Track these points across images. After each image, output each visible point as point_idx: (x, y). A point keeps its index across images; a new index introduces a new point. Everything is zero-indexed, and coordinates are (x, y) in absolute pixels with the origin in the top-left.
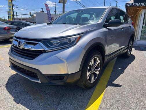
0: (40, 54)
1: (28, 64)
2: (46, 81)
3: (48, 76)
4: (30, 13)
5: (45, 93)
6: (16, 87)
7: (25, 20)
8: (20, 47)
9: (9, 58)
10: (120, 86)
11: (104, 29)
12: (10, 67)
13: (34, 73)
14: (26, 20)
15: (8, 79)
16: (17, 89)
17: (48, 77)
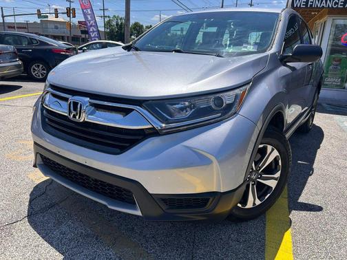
0: (140, 138)
1: (100, 163)
2: (156, 211)
3: (164, 197)
4: (39, 11)
5: (145, 236)
6: (60, 223)
7: (23, 28)
8: (74, 116)
9: (35, 143)
10: (320, 209)
11: (283, 70)
12: (35, 166)
13: (119, 189)
14: (25, 28)
15: (27, 197)
16: (64, 228)
17: (163, 200)
